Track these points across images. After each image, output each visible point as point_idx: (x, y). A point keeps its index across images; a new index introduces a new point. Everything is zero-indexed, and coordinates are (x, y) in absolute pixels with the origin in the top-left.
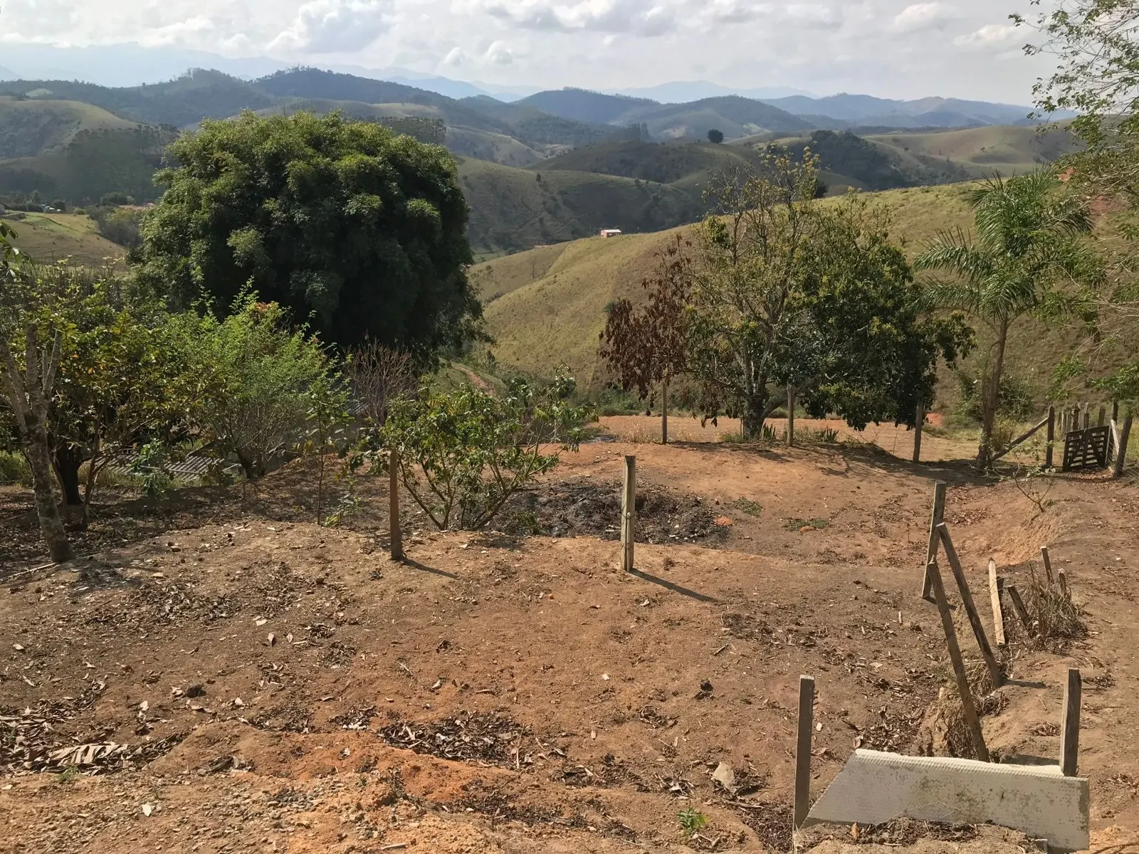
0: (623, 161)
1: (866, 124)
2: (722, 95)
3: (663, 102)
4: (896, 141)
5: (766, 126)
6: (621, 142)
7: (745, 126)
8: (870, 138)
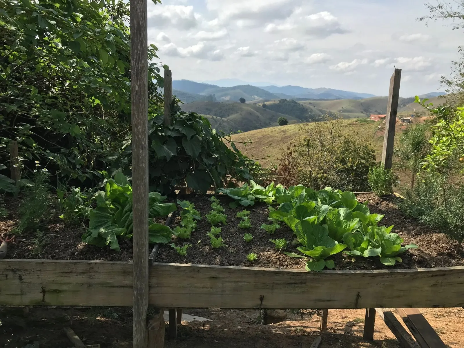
0: (207, 109)
1: (298, 97)
2: (244, 84)
3: (221, 86)
4: (310, 103)
5: (261, 97)
6: (206, 101)
7: (253, 97)
8: (301, 102)
